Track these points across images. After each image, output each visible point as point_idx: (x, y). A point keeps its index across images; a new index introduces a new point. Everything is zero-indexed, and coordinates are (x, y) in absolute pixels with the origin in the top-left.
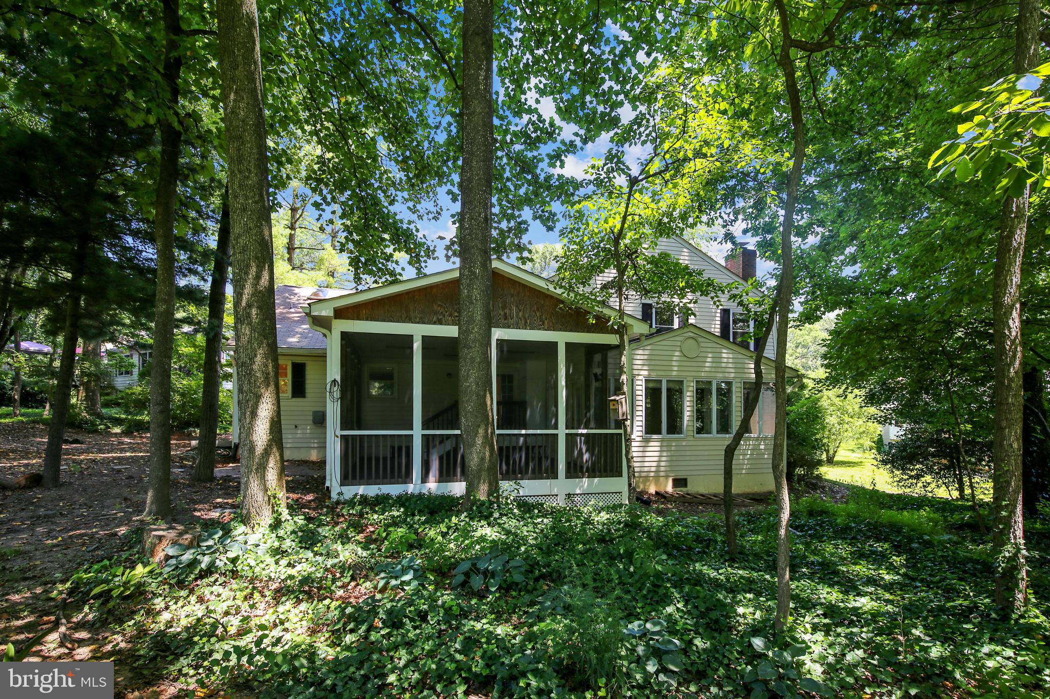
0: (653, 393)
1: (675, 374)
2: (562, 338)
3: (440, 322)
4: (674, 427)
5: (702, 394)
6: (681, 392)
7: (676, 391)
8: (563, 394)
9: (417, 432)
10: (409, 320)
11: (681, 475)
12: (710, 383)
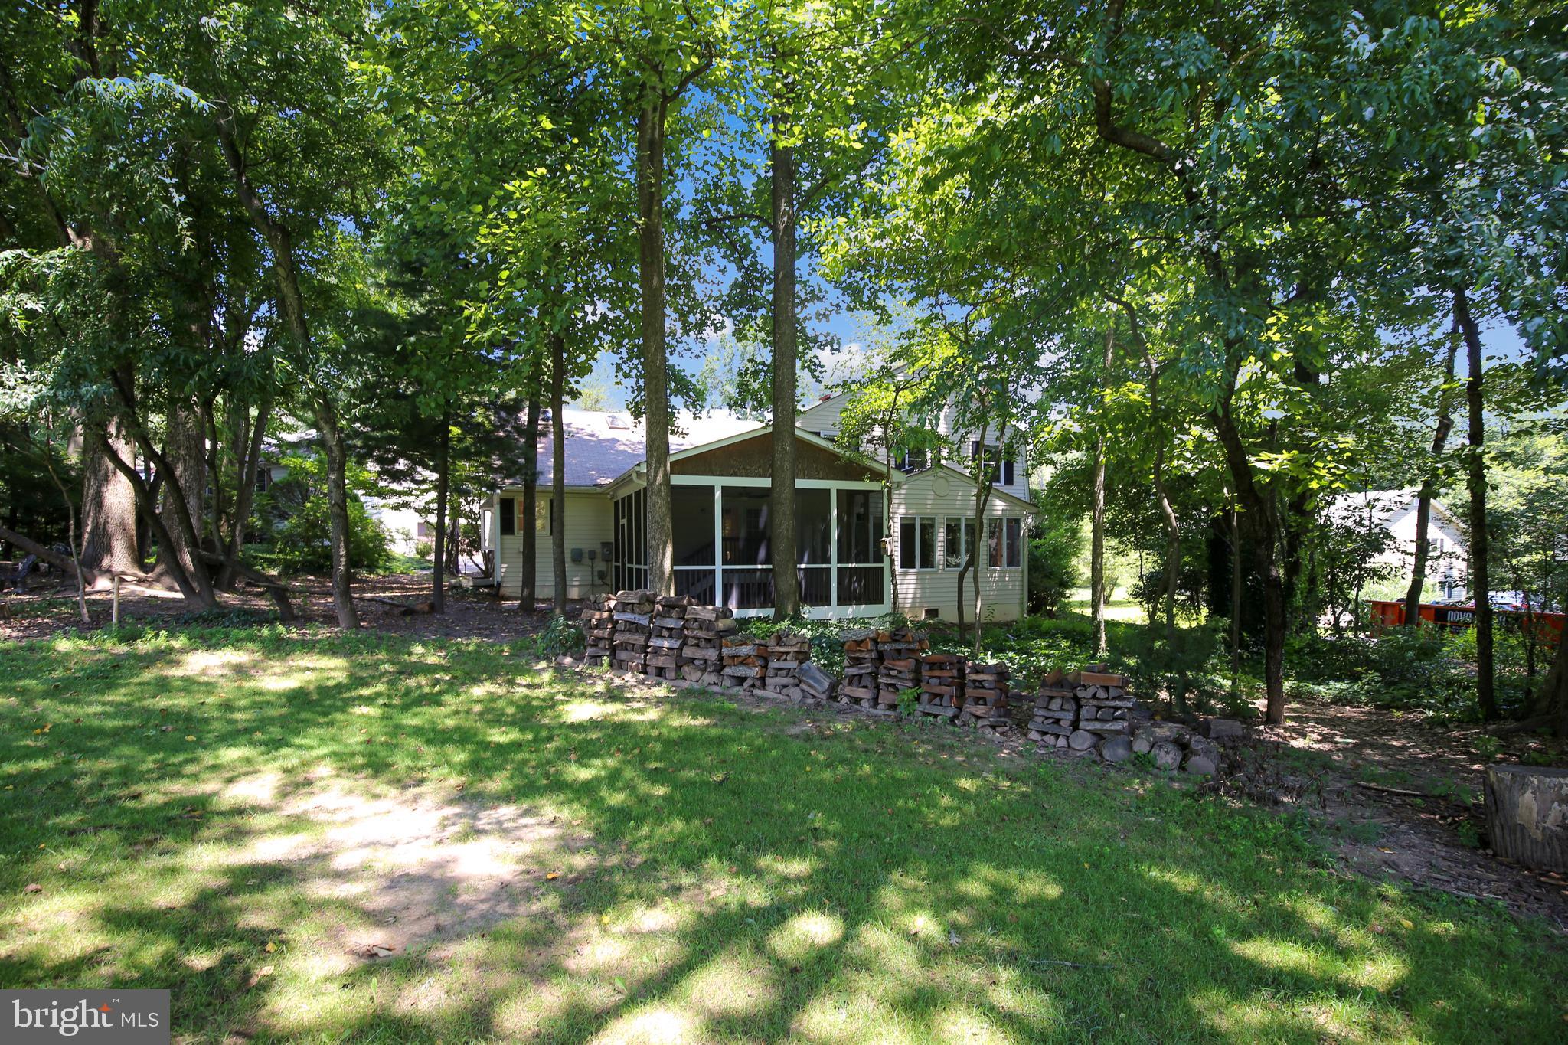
0: (907, 529)
1: (928, 511)
2: (834, 486)
3: (735, 474)
4: (927, 561)
5: (952, 529)
6: (932, 526)
7: (928, 528)
8: (835, 535)
9: (719, 567)
10: (712, 474)
11: (933, 606)
12: (959, 519)
